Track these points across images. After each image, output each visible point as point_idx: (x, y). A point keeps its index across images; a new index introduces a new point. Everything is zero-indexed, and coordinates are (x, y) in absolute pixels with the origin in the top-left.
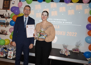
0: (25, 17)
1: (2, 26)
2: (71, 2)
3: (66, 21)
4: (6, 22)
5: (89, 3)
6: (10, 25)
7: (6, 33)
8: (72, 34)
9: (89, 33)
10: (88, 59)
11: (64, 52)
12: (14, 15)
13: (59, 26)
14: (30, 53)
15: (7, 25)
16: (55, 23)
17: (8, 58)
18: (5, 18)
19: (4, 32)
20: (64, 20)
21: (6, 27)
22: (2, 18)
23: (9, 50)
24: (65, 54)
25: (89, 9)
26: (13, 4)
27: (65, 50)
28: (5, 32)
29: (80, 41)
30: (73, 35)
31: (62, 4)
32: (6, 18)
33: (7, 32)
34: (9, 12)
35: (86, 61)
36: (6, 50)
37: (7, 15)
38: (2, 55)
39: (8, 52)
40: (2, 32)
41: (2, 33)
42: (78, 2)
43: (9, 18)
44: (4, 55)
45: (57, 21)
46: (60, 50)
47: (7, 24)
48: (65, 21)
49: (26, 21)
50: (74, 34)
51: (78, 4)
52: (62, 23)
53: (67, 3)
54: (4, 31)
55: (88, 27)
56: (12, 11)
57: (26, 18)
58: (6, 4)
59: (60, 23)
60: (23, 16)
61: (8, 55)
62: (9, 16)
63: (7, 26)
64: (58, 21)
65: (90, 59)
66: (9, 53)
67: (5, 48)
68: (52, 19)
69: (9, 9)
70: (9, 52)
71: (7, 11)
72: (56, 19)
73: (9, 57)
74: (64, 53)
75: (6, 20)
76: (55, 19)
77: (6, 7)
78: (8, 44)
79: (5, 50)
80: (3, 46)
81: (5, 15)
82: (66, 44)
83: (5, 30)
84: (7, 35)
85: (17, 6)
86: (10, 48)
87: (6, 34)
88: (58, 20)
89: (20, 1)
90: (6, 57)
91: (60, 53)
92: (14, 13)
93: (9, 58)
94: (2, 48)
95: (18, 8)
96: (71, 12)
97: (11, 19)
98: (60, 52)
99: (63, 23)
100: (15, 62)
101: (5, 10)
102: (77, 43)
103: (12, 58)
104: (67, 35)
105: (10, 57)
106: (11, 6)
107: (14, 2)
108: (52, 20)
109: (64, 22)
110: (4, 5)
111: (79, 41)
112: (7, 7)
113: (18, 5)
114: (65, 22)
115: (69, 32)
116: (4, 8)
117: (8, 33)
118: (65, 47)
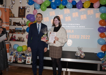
1: (19, 33)
2: (83, 7)
4: (22, 29)
6: (26, 32)
7: (23, 40)
8: (86, 37)
10: (101, 59)
12: (30, 22)
13: (73, 30)
14: (44, 57)
15: (24, 32)
16: (69, 27)
17: (26, 63)
18: (21, 25)
19: (21, 39)
20: (78, 25)
21: (22, 34)
22: (19, 25)
23: (28, 56)
25: (99, 13)
26: (28, 12)
27: (80, 52)
28: (23, 39)
30: (86, 38)
31: (74, 9)
32: (23, 26)
33: (24, 38)
34: (25, 19)
35: (99, 61)
37: (23, 23)
38: (20, 61)
40: (19, 39)
43: (25, 25)
44: (23, 61)
45: (71, 25)
46: (75, 52)
47: (24, 31)
48: (78, 26)
49: (39, 27)
50: (88, 37)
51: (90, 9)
52: (76, 27)
53: (79, 8)
55: (99, 30)
56: (27, 18)
57: (39, 25)
58: (21, 12)
59: (74, 28)
62: (25, 23)
63: (24, 33)
64: (72, 25)
65: (103, 59)
66: (27, 59)
67: (23, 54)
69: (25, 17)
70: (27, 57)
71: (23, 19)
72: (70, 24)
73: (27, 62)
74: (79, 55)
75: (22, 28)
77: (21, 15)
78: (26, 50)
79: (23, 56)
80: (21, 53)
81: (21, 23)
82: (80, 47)
83: (22, 37)
85: (32, 14)
87: (23, 41)
88: (72, 24)
89: (35, 9)
90: (24, 63)
91: (76, 55)
92: (30, 20)
93: (28, 63)
95: (34, 15)
96: (83, 17)
97: (27, 27)
98: (76, 54)
100: (32, 66)
101: (21, 18)
103: (30, 64)
104: (81, 38)
106: (27, 14)
107: (29, 10)
108: (67, 25)
109: (77, 27)
110: (19, 13)
112: (22, 15)
113: (33, 12)
114: (78, 27)
116: (19, 16)
117: (25, 40)
118: (80, 49)
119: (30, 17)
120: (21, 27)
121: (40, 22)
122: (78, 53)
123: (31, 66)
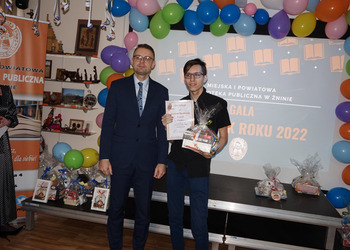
0: (137, 81)
1: (74, 108)
2: (291, 34)
3: (274, 93)
4: (86, 94)
5: (344, 37)
6: (97, 105)
7: (87, 130)
8: (293, 134)
9: (343, 132)
10: (340, 211)
11: (269, 189)
12: (111, 72)
13: (251, 108)
14: (154, 192)
15: (90, 104)
16: (239, 98)
17: (92, 208)
18: (82, 82)
19: (79, 126)
20: (269, 90)
21: (85, 110)
22: (75, 81)
23: (98, 184)
24: (272, 195)
25: (343, 57)
26: (110, 39)
27: (272, 184)
28: (84, 128)
29: (317, 155)
30: (294, 138)
31: (261, 39)
32: (87, 82)
33: (88, 125)
34: (97, 62)
35: (334, 219)
36: (86, 184)
37: (91, 73)
38: (73, 198)
39: (93, 191)
40: (74, 125)
41: (74, 129)
42: (311, 36)
43: (96, 82)
44: (81, 200)
45: (246, 92)
46: (255, 182)
47: (90, 101)
48: (271, 94)
50: (300, 135)
51: (312, 39)
52: (263, 99)
53: (277, 36)
54: (80, 123)
55: (340, 112)
56: (104, 59)
58: (85, 39)
59: (255, 99)
60: (132, 76)
61: (91, 198)
62: (95, 76)
63: (89, 107)
64: (250, 92)
65: (345, 210)
66: (96, 194)
67: (84, 178)
68: (230, 87)
69: (95, 55)
70: (96, 189)
71: (88, 62)
72: (244, 88)
73: (95, 205)
74: (266, 194)
75: (86, 90)
76: (239, 87)
77: (85, 47)
78: (92, 166)
79: (82, 183)
80: (75, 172)
81: (81, 73)
82: (274, 166)
83: (83, 121)
84: (89, 134)
85: (121, 45)
86: (97, 176)
87: (86, 133)
88: (249, 88)
89: (131, 30)
90: (86, 207)
91: (257, 193)
92: (112, 67)
93: (97, 209)
94: (75, 178)
95: (125, 51)
96: (290, 66)
97: (101, 87)
98: (256, 188)
99: (266, 100)
101: (84, 58)
102: (307, 160)
103: (104, 210)
104: (278, 136)
105: (100, 206)
106: (103, 44)
107: (113, 33)
108: (232, 91)
109: (267, 97)
110: (79, 40)
111: (313, 155)
112: (88, 47)
113: (125, 40)
114: (271, 97)
115: (282, 129)
116: (79, 51)
117: (91, 131)
118: (271, 174)
119: (112, 56)
120: (81, 86)
121: (146, 74)
122: (264, 186)
123: (104, 220)
